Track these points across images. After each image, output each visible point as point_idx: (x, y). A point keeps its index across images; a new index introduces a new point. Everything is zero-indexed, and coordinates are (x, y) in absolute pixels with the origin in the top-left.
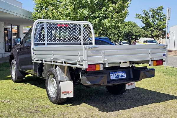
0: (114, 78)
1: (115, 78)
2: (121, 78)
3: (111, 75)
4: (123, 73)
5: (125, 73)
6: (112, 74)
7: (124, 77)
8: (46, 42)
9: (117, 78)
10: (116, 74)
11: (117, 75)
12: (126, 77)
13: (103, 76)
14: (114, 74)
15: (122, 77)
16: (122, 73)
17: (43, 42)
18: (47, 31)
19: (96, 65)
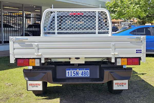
0: (71, 75)
1: (73, 76)
2: (82, 76)
3: (67, 71)
4: (86, 71)
5: (89, 71)
6: (70, 71)
7: (86, 76)
8: (56, 31)
9: (76, 76)
10: (76, 71)
11: (75, 73)
12: (89, 76)
13: (45, 73)
14: (73, 71)
15: (84, 76)
16: (84, 71)
17: (53, 31)
18: (58, 20)
19: (30, 60)
